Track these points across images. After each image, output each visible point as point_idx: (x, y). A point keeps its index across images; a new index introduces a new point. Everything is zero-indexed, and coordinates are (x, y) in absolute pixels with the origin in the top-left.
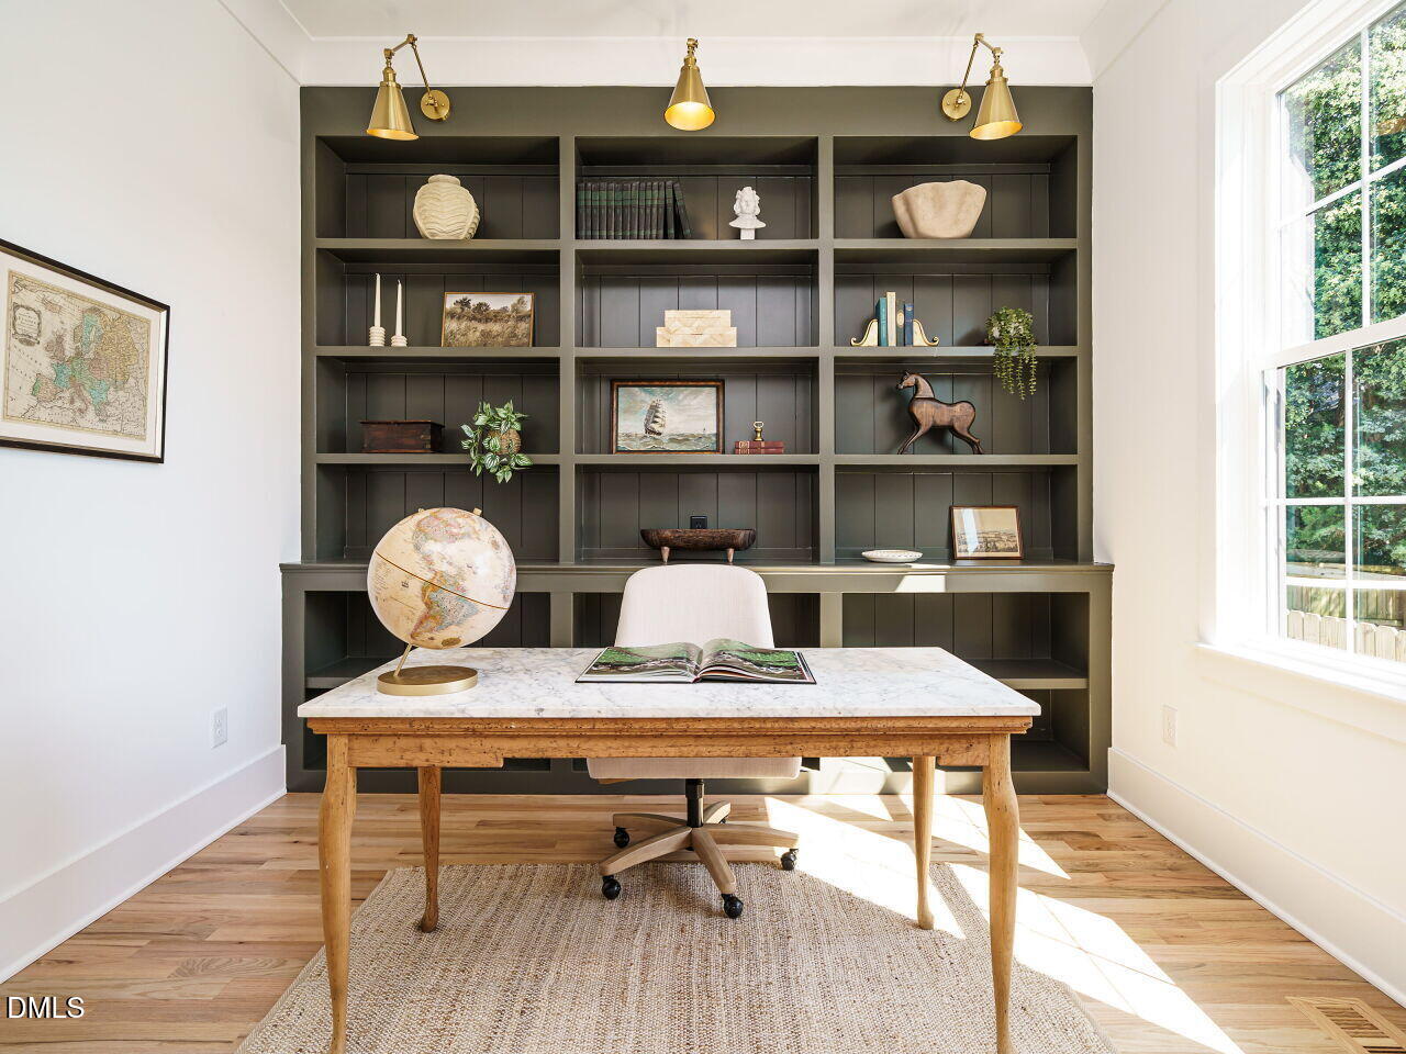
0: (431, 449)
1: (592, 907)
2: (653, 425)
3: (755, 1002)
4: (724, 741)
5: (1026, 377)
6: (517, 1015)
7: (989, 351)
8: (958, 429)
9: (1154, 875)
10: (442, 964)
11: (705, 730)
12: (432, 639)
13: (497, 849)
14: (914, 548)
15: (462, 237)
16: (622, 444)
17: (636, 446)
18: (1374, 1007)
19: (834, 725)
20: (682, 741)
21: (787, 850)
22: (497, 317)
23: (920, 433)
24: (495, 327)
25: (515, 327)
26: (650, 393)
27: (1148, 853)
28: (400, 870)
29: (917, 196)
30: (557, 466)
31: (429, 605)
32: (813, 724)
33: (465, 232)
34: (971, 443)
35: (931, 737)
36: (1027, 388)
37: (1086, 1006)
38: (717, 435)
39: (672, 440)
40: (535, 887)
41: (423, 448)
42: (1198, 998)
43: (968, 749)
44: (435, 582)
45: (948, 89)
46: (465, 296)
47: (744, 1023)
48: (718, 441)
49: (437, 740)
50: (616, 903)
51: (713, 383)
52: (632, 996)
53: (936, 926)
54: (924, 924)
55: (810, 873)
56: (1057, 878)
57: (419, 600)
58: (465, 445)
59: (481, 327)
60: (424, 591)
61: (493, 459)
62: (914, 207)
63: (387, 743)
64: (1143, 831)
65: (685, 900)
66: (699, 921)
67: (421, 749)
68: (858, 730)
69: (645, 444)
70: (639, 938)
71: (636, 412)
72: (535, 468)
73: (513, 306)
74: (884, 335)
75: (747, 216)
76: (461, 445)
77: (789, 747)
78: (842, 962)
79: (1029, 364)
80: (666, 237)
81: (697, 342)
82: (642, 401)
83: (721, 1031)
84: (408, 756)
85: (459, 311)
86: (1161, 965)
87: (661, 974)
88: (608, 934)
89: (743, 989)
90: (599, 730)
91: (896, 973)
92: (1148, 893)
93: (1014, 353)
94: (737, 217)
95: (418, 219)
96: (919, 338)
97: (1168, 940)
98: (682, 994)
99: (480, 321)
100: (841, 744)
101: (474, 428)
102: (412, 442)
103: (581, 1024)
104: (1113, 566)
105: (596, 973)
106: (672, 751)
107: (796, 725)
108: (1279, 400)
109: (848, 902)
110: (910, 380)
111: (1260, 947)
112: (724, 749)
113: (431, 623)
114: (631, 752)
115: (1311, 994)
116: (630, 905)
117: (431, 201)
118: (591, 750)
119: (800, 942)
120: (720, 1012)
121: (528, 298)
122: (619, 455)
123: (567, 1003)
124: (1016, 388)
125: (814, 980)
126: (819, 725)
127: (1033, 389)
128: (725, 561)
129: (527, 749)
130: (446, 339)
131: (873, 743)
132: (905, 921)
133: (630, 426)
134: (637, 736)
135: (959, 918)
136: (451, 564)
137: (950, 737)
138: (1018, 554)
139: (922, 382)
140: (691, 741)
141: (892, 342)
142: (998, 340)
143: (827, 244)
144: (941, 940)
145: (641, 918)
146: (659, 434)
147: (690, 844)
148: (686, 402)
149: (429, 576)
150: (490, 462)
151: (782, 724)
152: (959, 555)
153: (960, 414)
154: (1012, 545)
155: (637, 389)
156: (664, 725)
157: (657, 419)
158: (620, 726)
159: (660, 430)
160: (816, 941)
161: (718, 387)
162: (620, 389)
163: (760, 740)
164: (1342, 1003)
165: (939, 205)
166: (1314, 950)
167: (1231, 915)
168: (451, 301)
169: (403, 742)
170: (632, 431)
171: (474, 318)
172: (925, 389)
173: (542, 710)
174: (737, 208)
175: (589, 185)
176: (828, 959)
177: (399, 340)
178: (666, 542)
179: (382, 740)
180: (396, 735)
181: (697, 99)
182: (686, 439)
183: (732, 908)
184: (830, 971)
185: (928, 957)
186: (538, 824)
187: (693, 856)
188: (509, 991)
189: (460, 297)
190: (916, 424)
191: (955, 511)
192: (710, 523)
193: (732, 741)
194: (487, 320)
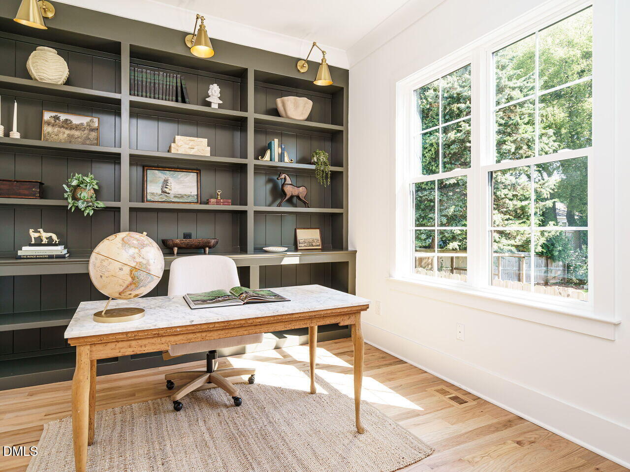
0: (39, 197)
1: (172, 416)
2: (165, 189)
3: (264, 433)
4: (266, 326)
5: (327, 178)
6: (161, 466)
7: (313, 167)
8: (301, 198)
9: (378, 361)
10: (109, 456)
11: (259, 322)
12: (130, 294)
13: (104, 403)
14: (281, 245)
15: (59, 83)
16: (149, 198)
17: (156, 199)
18: (447, 386)
19: (307, 315)
20: (250, 328)
21: (250, 376)
22: (77, 127)
23: (286, 198)
24: (77, 133)
25: (89, 134)
26: (163, 173)
27: (374, 354)
28: (52, 423)
29: (288, 101)
30: (119, 208)
31: (133, 278)
32: (300, 315)
33: (62, 81)
34: (305, 203)
35: (338, 316)
36: (327, 182)
37: (374, 406)
38: (197, 195)
39: (175, 197)
40: (136, 415)
41: (34, 195)
42: (404, 395)
43: (349, 319)
44: (137, 267)
45: (300, 59)
46: (56, 114)
47: (262, 442)
48: (197, 198)
49: (138, 341)
50: (182, 412)
51: (195, 171)
52: (211, 444)
53: (317, 392)
54: (313, 392)
55: (261, 384)
56: (349, 368)
57: (129, 276)
58: (66, 195)
59: (67, 132)
60: (131, 271)
61: (83, 203)
62: (286, 106)
63: (112, 345)
64: (369, 347)
65: (214, 404)
66: (225, 411)
67: (130, 347)
68: (315, 316)
69: (162, 198)
70: (201, 423)
71: (156, 183)
72: (107, 209)
73: (87, 123)
74: (273, 157)
75: (214, 97)
76: (63, 195)
77: (290, 325)
78: (289, 412)
79: (327, 173)
80: (177, 101)
81: (192, 152)
82: (160, 177)
83: (255, 447)
84: (122, 350)
85: (53, 122)
86: (390, 388)
87: (218, 433)
88: (186, 425)
89: (257, 430)
90: (217, 327)
91: (310, 410)
92: (379, 367)
93: (322, 169)
94: (209, 96)
95: (32, 68)
96: (286, 159)
97: (390, 380)
98: (231, 438)
99: (67, 128)
100: (308, 322)
101: (69, 186)
102: (26, 192)
103: (194, 461)
104: (356, 251)
105: (189, 440)
106: (245, 332)
107: (294, 316)
108: (413, 194)
109: (281, 391)
110: (283, 176)
111: (414, 376)
112: (265, 329)
113: (133, 286)
114: (229, 335)
115: (431, 387)
116: (189, 412)
117: (42, 61)
118: (211, 336)
119: (269, 409)
120: (251, 441)
121: (96, 120)
122: (148, 203)
123: (183, 455)
124: (323, 182)
125: (281, 421)
126: (302, 315)
127: (329, 183)
128: (205, 253)
129: (182, 340)
130: (45, 137)
131: (319, 320)
132: (305, 393)
133: (154, 189)
134: (232, 328)
135: (323, 388)
136: (144, 258)
137: (343, 315)
138: (320, 247)
139: (287, 177)
140: (253, 328)
141: (277, 159)
142: (317, 163)
143: (251, 115)
144: (320, 396)
145: (197, 415)
146: (169, 194)
147: (209, 381)
148: (182, 179)
149: (133, 265)
150: (81, 205)
151: (289, 316)
152: (299, 248)
153: (302, 191)
154: (318, 244)
155: (157, 171)
156: (244, 322)
157: (167, 186)
158: (226, 324)
159: (169, 192)
160: (275, 407)
161: (197, 173)
162: (148, 171)
163: (279, 324)
164: (440, 387)
165: (296, 106)
166: (428, 374)
167: (403, 369)
168: (47, 116)
169: (120, 345)
170: (155, 191)
171: (63, 127)
172: (288, 181)
173: (193, 321)
174: (209, 92)
175: (136, 69)
176: (284, 412)
177: (15, 135)
178: (176, 245)
179: (109, 344)
180: (117, 341)
181: (206, 45)
182: (182, 197)
183: (237, 402)
184: (286, 416)
185: (318, 402)
186: (120, 387)
187: (212, 385)
188: (152, 458)
189: (54, 114)
190: (285, 194)
191: (298, 231)
192: (193, 236)
193: (269, 326)
194: (71, 129)
